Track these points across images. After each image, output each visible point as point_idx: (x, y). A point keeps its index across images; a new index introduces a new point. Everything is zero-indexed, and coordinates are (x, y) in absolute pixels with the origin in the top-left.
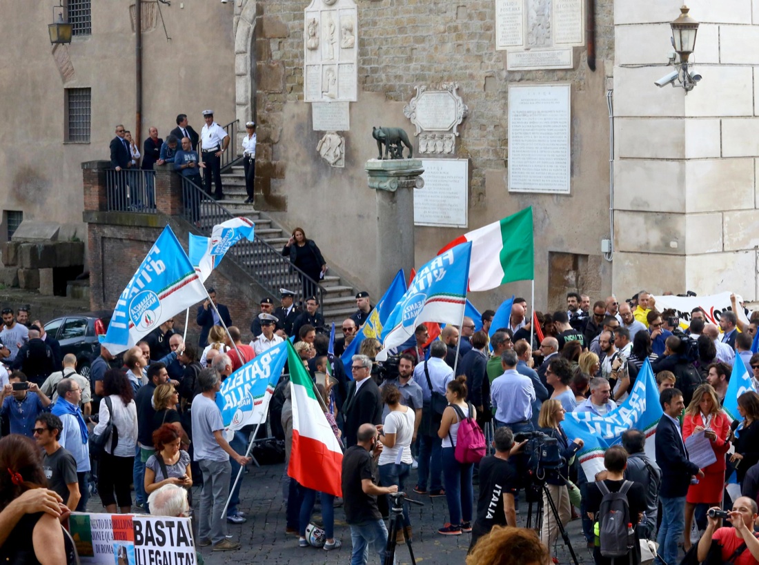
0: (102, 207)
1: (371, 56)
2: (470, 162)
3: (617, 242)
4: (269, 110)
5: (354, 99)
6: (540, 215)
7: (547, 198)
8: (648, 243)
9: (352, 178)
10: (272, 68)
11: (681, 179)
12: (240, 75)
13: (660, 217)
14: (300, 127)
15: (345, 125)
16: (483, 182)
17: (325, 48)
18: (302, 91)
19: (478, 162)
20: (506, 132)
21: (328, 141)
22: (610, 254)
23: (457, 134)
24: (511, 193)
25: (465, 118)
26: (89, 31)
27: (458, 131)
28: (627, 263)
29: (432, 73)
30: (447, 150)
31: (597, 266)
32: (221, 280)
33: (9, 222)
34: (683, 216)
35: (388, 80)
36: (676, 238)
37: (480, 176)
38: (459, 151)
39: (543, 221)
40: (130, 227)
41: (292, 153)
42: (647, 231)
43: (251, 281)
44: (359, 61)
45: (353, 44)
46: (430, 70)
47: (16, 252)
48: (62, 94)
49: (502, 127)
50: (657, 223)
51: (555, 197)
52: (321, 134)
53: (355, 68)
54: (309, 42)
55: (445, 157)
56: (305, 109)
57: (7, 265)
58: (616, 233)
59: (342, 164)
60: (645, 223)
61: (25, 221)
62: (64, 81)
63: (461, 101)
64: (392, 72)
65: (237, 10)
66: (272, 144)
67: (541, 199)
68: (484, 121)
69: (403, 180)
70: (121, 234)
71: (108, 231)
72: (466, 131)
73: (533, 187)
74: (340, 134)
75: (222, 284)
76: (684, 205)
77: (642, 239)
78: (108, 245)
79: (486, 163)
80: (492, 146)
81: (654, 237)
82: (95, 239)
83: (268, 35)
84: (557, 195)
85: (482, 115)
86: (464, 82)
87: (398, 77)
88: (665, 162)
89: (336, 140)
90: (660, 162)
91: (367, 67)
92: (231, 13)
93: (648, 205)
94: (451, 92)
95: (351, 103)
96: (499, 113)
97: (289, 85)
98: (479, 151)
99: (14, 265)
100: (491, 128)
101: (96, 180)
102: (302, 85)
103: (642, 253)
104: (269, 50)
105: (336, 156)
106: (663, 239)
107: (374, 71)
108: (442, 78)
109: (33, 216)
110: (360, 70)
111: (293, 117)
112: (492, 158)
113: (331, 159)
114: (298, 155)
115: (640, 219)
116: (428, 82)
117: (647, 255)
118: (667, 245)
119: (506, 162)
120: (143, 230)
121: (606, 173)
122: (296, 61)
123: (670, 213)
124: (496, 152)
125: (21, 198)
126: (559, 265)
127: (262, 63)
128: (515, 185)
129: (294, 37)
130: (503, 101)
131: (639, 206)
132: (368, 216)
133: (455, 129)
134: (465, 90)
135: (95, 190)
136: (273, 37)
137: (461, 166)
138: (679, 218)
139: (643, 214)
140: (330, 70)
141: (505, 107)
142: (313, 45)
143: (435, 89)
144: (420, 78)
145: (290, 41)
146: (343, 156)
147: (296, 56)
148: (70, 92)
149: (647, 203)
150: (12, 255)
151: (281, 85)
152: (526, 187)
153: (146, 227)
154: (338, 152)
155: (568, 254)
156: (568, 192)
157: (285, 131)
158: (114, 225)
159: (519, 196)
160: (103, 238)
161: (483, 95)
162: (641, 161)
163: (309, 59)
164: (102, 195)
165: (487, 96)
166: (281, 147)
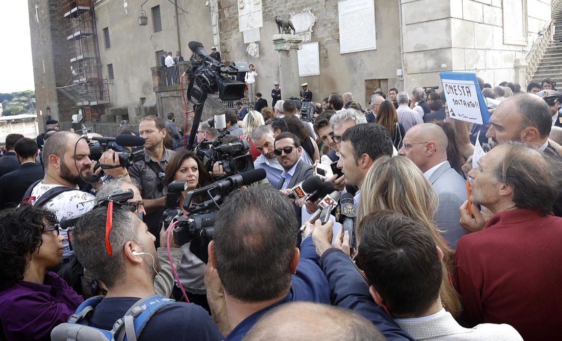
0: (160, 85)
1: (268, 5)
2: (319, 43)
3: (406, 70)
4: (225, 39)
5: (261, 26)
6: (359, 62)
7: (363, 53)
8: (426, 67)
9: (262, 61)
10: (225, 21)
11: (448, 28)
12: (215, 35)
13: (434, 52)
14: (239, 44)
15: (258, 38)
16: (327, 52)
17: (247, 7)
18: (239, 28)
19: (323, 42)
20: (338, 25)
21: (251, 47)
22: (402, 76)
23: (312, 31)
24: (342, 54)
25: (315, 23)
26: (161, 30)
27: (312, 30)
28: (413, 79)
29: (298, 5)
30: (307, 40)
31: (394, 84)
32: (208, 109)
33: (142, 102)
34: (450, 49)
35: (277, 14)
36: (445, 62)
37: (325, 49)
38: (314, 39)
39: (361, 65)
40: (170, 91)
41: (236, 55)
42: (426, 61)
43: (221, 107)
44: (263, 9)
45: (259, 2)
46: (296, 5)
47: (140, 110)
48: (154, 54)
49: (335, 23)
50: (432, 55)
51: (367, 52)
52: (248, 44)
53: (261, 12)
54: (240, 6)
55: (306, 43)
56: (240, 35)
57: (137, 115)
58: (406, 65)
59: (258, 55)
60: (424, 57)
61: (147, 101)
62: (155, 49)
63: (313, 15)
64: (278, 10)
65: (212, 9)
66: (228, 53)
67: (359, 55)
68: (325, 22)
69: (292, 44)
70: (168, 94)
71: (163, 94)
72: (316, 29)
73: (354, 49)
74: (256, 43)
75: (209, 110)
76: (450, 43)
77: (423, 66)
78: (163, 100)
79: (327, 43)
80: (330, 33)
81: (431, 63)
82: (158, 99)
83: (223, 7)
84: (368, 51)
85: (325, 20)
86: (314, 6)
87: (282, 11)
88: (436, 21)
89: (255, 45)
90: (433, 22)
91: (266, 10)
92: (210, 11)
93: (426, 47)
94: (308, 12)
95: (260, 28)
96: (333, 16)
97: (233, 27)
98: (323, 37)
99: (139, 115)
100: (330, 25)
101: (157, 74)
102: (238, 25)
103: (422, 73)
104: (224, 14)
105: (255, 52)
106: (436, 64)
107: (270, 11)
108: (302, 7)
109: (149, 99)
110: (264, 12)
111: (236, 40)
112: (330, 39)
113: (253, 55)
114: (238, 55)
115: (421, 55)
116: (296, 10)
117: (426, 74)
118: (440, 67)
119: (338, 40)
120: (176, 92)
121: (398, 34)
122: (235, 15)
123: (440, 49)
124: (332, 36)
125: (145, 93)
126: (370, 86)
127: (221, 20)
128: (344, 49)
129: (234, 6)
130: (335, 10)
131: (420, 48)
132: (271, 77)
133: (311, 29)
134: (315, 9)
135: (157, 78)
136: (225, 8)
137: (315, 46)
138: (447, 51)
139: (423, 52)
140: (250, 15)
141: (337, 13)
142: (242, 6)
143: (300, 12)
144: (291, 9)
145: (232, 8)
146: (258, 52)
147: (235, 14)
148: (157, 52)
149: (425, 46)
150: (138, 111)
151: (230, 28)
152: (350, 50)
153: (177, 90)
154: (256, 51)
155: (375, 80)
156: (375, 48)
157: (232, 47)
158: (164, 91)
159: (346, 55)
160: (161, 97)
161: (325, 10)
162: (420, 24)
163: (241, 13)
164: (160, 80)
165: (326, 10)
166: (231, 53)
